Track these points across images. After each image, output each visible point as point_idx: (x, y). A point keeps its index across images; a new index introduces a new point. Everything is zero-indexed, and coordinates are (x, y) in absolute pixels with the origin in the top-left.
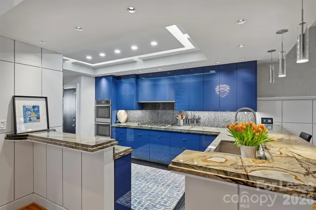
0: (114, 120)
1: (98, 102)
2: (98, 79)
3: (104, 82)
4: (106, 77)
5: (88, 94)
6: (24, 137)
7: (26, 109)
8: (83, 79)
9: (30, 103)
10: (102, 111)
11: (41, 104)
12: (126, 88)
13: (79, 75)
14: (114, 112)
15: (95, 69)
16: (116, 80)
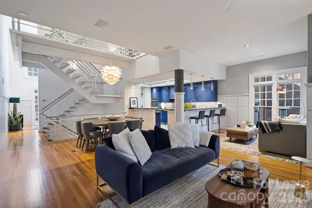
0: (159, 107)
1: (152, 99)
2: (152, 89)
3: (155, 90)
4: (156, 88)
5: (148, 95)
6: (133, 108)
7: (133, 101)
8: (146, 89)
9: (133, 99)
10: (154, 103)
11: (136, 99)
12: (164, 92)
13: (144, 88)
14: (159, 104)
15: (150, 84)
16: (160, 89)
